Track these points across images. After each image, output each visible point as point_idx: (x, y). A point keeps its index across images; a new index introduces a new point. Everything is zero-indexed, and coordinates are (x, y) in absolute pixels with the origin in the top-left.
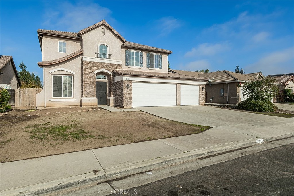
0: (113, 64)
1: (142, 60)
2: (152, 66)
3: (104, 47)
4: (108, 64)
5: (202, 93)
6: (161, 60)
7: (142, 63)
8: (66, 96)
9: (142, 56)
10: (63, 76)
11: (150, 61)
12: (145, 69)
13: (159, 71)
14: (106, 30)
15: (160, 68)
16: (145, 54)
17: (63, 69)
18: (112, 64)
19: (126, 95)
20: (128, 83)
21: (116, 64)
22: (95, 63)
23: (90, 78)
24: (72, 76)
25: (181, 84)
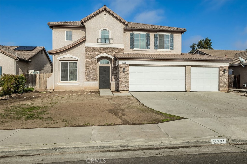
0: (115, 49)
1: (149, 41)
2: (161, 47)
3: (105, 32)
4: (110, 48)
5: (224, 77)
6: (173, 40)
7: (148, 45)
8: (71, 79)
9: (149, 37)
10: (69, 62)
11: (158, 42)
12: (152, 51)
13: (170, 52)
14: (108, 15)
15: (171, 49)
16: (152, 36)
17: (68, 55)
18: (113, 48)
19: (122, 79)
20: (124, 67)
21: (118, 48)
22: (97, 48)
23: (91, 63)
24: (77, 62)
25: (192, 66)
